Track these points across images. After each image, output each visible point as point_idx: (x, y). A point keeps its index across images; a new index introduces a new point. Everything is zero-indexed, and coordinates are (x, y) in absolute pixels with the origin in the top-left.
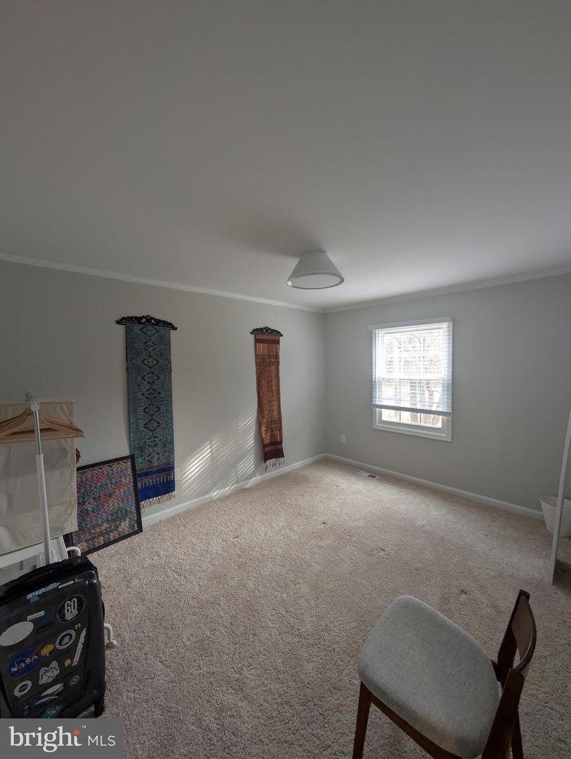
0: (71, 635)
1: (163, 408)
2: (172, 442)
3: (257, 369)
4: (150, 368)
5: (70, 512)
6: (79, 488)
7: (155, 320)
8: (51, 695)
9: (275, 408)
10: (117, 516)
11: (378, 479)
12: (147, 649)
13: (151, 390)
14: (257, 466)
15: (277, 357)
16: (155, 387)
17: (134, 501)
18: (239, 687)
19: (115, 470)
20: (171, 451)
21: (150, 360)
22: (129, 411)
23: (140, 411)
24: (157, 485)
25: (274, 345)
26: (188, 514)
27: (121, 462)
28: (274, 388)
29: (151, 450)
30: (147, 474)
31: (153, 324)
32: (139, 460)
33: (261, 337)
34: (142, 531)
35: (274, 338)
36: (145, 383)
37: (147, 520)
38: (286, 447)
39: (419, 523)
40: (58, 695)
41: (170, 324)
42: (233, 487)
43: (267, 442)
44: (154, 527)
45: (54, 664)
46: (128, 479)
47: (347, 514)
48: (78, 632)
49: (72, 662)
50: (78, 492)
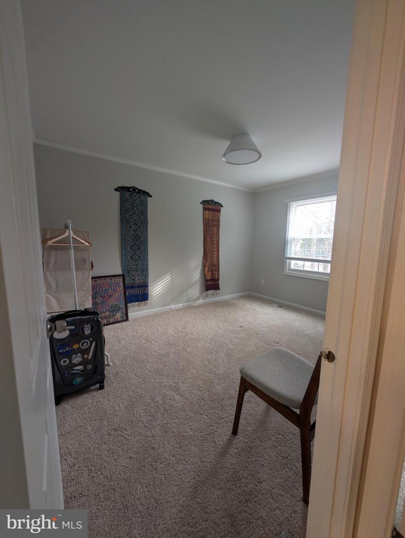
0: (87, 342)
1: (142, 248)
2: (147, 270)
3: (204, 228)
4: (135, 221)
5: (88, 296)
6: (93, 289)
7: (139, 190)
8: (78, 370)
9: (215, 256)
10: (114, 309)
11: (284, 308)
12: (128, 368)
13: (135, 235)
14: (201, 293)
15: (218, 221)
16: (137, 234)
17: (124, 302)
18: (176, 390)
19: (113, 281)
20: (147, 276)
21: (135, 216)
22: (122, 247)
23: (128, 247)
24: (137, 295)
25: (217, 213)
26: (156, 315)
27: (117, 277)
28: (215, 243)
29: (134, 273)
30: (132, 287)
31: (137, 192)
32: (127, 278)
33: (208, 206)
34: (128, 320)
35: (217, 208)
36: (131, 230)
37: (131, 315)
38: (221, 283)
39: (307, 333)
40: (81, 371)
41: (148, 193)
42: (185, 304)
43: (208, 278)
44: (135, 320)
45: (79, 355)
46: (121, 289)
47: (258, 324)
48: (91, 343)
49: (88, 356)
50: (93, 291)
